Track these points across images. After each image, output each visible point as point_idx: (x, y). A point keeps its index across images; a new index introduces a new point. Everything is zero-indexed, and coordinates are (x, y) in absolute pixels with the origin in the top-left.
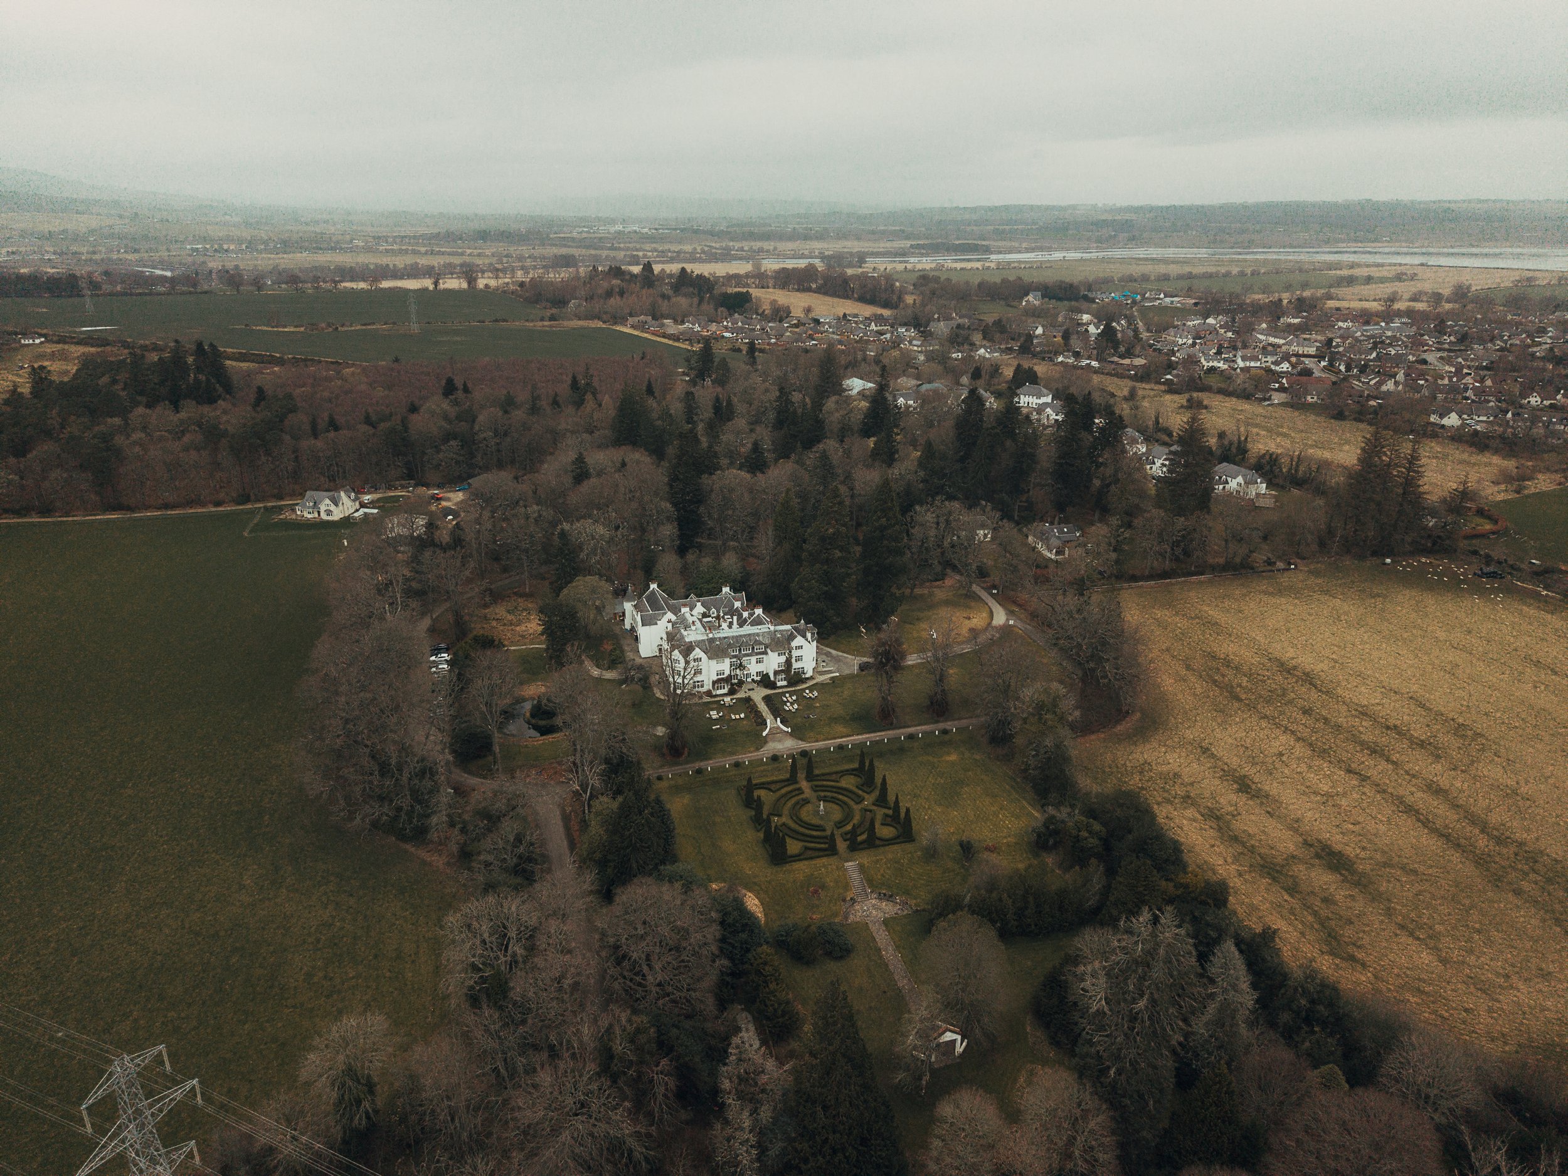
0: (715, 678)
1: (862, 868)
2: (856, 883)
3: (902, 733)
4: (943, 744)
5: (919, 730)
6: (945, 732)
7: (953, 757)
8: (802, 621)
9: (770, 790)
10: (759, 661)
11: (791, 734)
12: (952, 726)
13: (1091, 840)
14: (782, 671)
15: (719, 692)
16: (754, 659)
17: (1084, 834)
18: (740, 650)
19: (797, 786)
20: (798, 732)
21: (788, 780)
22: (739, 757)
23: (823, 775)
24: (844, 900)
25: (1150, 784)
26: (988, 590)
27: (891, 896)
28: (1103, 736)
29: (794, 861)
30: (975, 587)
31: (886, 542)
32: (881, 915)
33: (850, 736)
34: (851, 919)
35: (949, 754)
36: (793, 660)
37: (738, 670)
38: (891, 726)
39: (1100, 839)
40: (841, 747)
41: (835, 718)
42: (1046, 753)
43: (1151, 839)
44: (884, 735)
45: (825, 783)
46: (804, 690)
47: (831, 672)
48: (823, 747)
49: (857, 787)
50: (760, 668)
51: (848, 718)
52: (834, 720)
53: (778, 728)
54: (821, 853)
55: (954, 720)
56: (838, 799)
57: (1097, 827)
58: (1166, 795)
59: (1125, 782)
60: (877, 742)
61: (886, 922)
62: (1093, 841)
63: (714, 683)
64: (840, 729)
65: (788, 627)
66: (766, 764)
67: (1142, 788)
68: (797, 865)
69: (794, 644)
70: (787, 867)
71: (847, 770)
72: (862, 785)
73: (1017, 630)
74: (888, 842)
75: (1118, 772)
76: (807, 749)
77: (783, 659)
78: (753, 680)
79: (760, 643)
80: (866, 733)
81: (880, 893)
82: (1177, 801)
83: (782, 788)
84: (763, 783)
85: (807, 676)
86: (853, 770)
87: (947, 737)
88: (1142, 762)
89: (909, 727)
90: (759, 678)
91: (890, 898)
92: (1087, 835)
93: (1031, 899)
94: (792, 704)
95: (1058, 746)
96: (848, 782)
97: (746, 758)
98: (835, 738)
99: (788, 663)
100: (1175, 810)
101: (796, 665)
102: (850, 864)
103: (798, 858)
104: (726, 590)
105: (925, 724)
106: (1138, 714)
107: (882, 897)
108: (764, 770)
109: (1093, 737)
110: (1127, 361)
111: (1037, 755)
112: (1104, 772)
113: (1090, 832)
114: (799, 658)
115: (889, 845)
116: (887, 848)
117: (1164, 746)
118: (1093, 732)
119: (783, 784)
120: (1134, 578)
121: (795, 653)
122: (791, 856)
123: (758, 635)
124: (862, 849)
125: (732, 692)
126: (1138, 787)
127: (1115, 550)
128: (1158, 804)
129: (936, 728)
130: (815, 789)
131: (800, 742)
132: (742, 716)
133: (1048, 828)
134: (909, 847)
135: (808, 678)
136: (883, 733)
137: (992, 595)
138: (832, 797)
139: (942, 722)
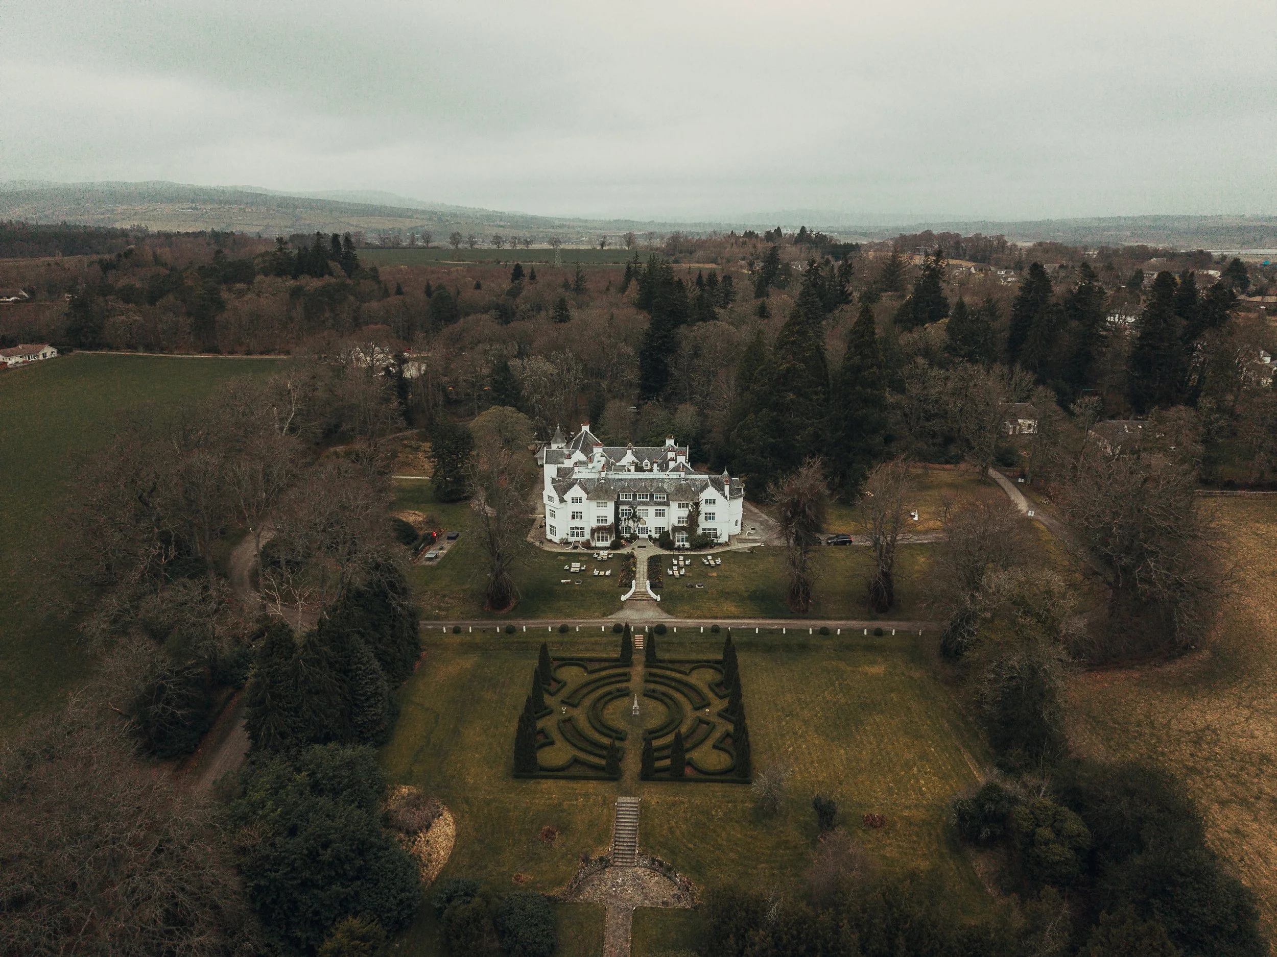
0: (595, 525)
1: (644, 811)
2: (625, 834)
3: (811, 626)
4: (869, 648)
5: (837, 626)
6: (879, 633)
7: (878, 670)
8: (726, 473)
9: (585, 668)
10: (660, 514)
11: (659, 604)
12: (892, 627)
13: (1056, 848)
14: (683, 528)
15: (600, 544)
16: (652, 510)
17: (1045, 832)
18: (635, 496)
19: (626, 670)
20: (668, 604)
21: (617, 660)
22: (568, 622)
23: (671, 662)
24: (586, 860)
25: (1211, 764)
26: (1013, 479)
27: (669, 869)
28: (1137, 675)
29: (546, 777)
30: (992, 472)
31: (858, 388)
32: (638, 899)
33: (738, 618)
34: (587, 893)
35: (873, 663)
36: (702, 518)
37: (631, 522)
38: (803, 614)
39: (1077, 850)
40: (715, 630)
41: (728, 593)
42: (1011, 678)
43: (1182, 875)
44: (782, 625)
45: (668, 673)
46: (705, 556)
47: (755, 541)
48: (694, 625)
49: (710, 687)
50: (661, 522)
51: (746, 595)
52: (726, 595)
53: (646, 593)
54: (590, 773)
55: (900, 620)
56: (671, 698)
57: (1073, 824)
58: (1239, 789)
59: (1163, 754)
60: (771, 632)
61: (639, 915)
62: (1059, 852)
63: (593, 531)
64: (731, 608)
65: (706, 477)
66: (604, 635)
67: (1192, 770)
68: (547, 785)
69: (704, 495)
70: (531, 784)
71: (708, 661)
72: (718, 685)
73: (1037, 525)
74: (708, 776)
75: (1152, 735)
76: (667, 625)
77: (684, 513)
78: (650, 537)
79: (662, 490)
80: (763, 618)
81: (653, 860)
82: (1260, 804)
83: (605, 669)
84: (581, 659)
85: (721, 541)
86: (717, 662)
87: (878, 641)
88: (1200, 726)
89: (829, 619)
90: (657, 536)
91: (667, 871)
92: (1052, 836)
93: (901, 941)
94: (680, 568)
95: (1033, 671)
96: (701, 679)
97: (578, 624)
98: (716, 618)
99: (693, 519)
100: (1255, 819)
101: (704, 524)
102: (628, 799)
103: (555, 773)
104: (670, 442)
105: (855, 619)
106: (1207, 653)
107: (655, 866)
108: (596, 643)
109: (1121, 675)
110: (1258, 299)
111: (996, 681)
112: (1127, 731)
113: (1058, 833)
114: (710, 517)
115: (706, 781)
116: (702, 785)
117: (1248, 707)
118: (1121, 668)
119: (607, 664)
120: (1231, 485)
121: (704, 508)
122: (543, 769)
123: (663, 481)
124: (661, 780)
125: (615, 546)
126: (1186, 766)
127: (1204, 442)
128: (1223, 803)
129: (865, 627)
130: (650, 678)
131: (665, 615)
132: (608, 573)
133: (982, 806)
134: (739, 791)
135: (720, 544)
136: (782, 621)
137: (1017, 485)
138: (663, 694)
139: (883, 619)
